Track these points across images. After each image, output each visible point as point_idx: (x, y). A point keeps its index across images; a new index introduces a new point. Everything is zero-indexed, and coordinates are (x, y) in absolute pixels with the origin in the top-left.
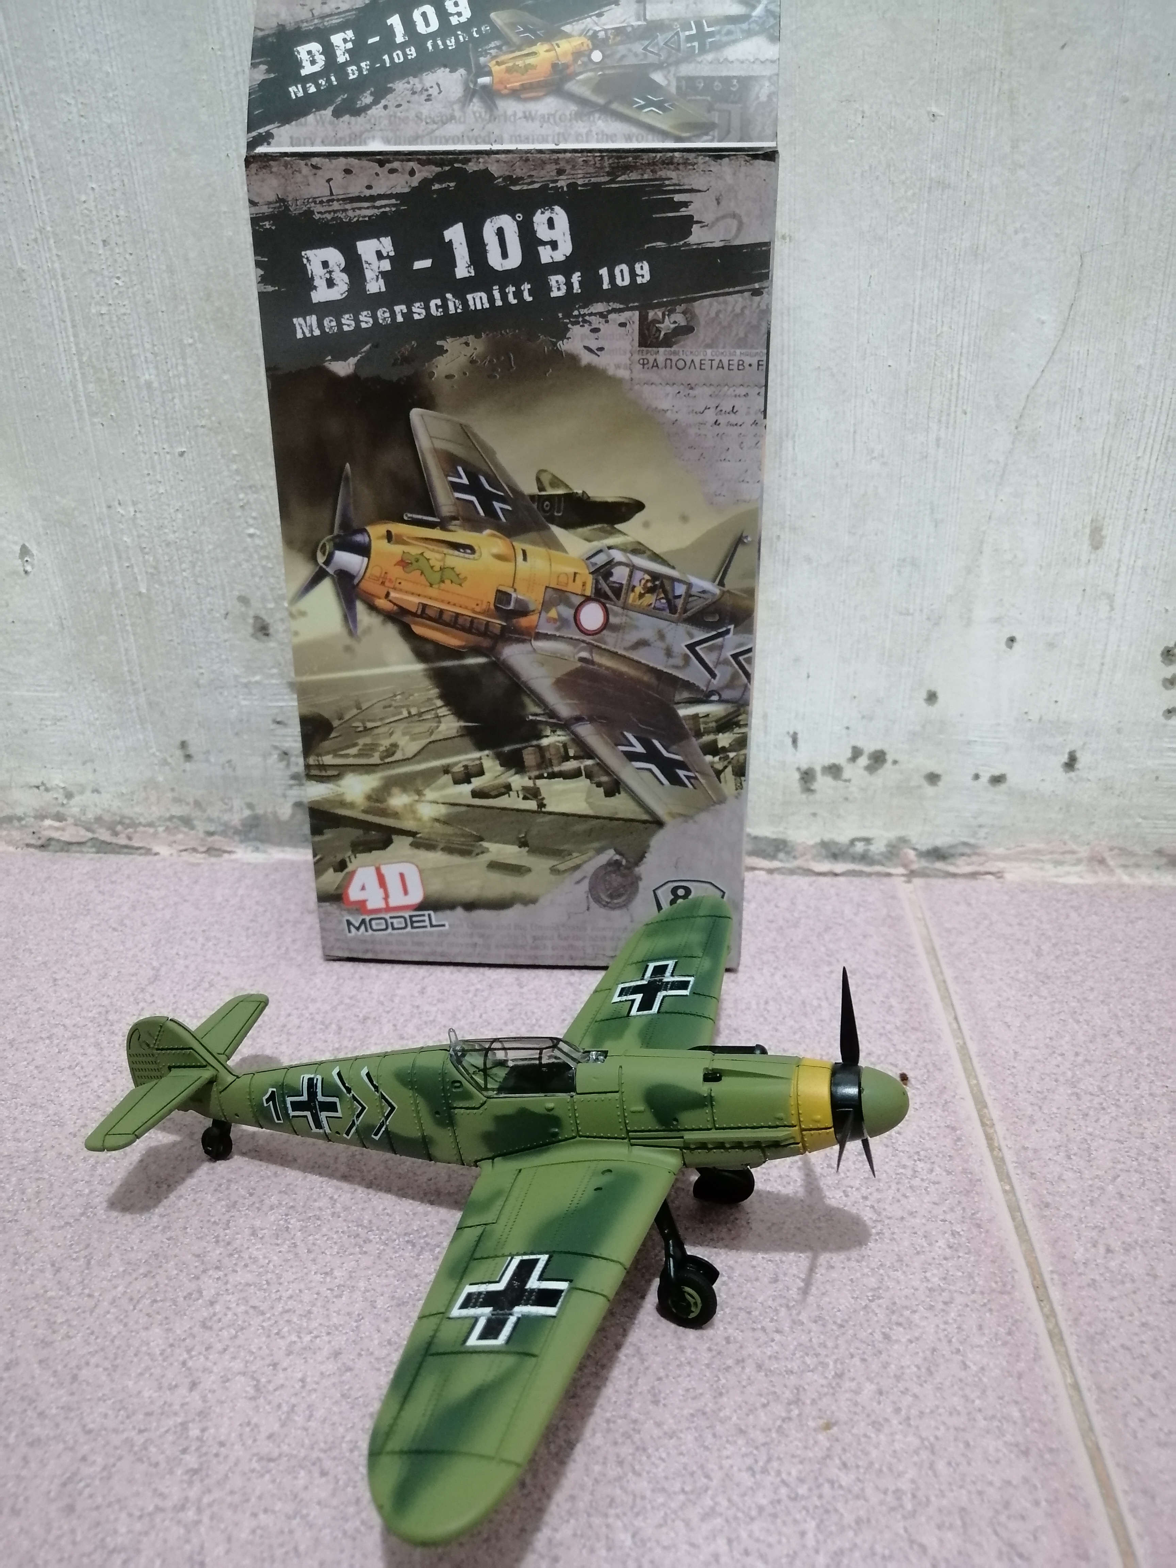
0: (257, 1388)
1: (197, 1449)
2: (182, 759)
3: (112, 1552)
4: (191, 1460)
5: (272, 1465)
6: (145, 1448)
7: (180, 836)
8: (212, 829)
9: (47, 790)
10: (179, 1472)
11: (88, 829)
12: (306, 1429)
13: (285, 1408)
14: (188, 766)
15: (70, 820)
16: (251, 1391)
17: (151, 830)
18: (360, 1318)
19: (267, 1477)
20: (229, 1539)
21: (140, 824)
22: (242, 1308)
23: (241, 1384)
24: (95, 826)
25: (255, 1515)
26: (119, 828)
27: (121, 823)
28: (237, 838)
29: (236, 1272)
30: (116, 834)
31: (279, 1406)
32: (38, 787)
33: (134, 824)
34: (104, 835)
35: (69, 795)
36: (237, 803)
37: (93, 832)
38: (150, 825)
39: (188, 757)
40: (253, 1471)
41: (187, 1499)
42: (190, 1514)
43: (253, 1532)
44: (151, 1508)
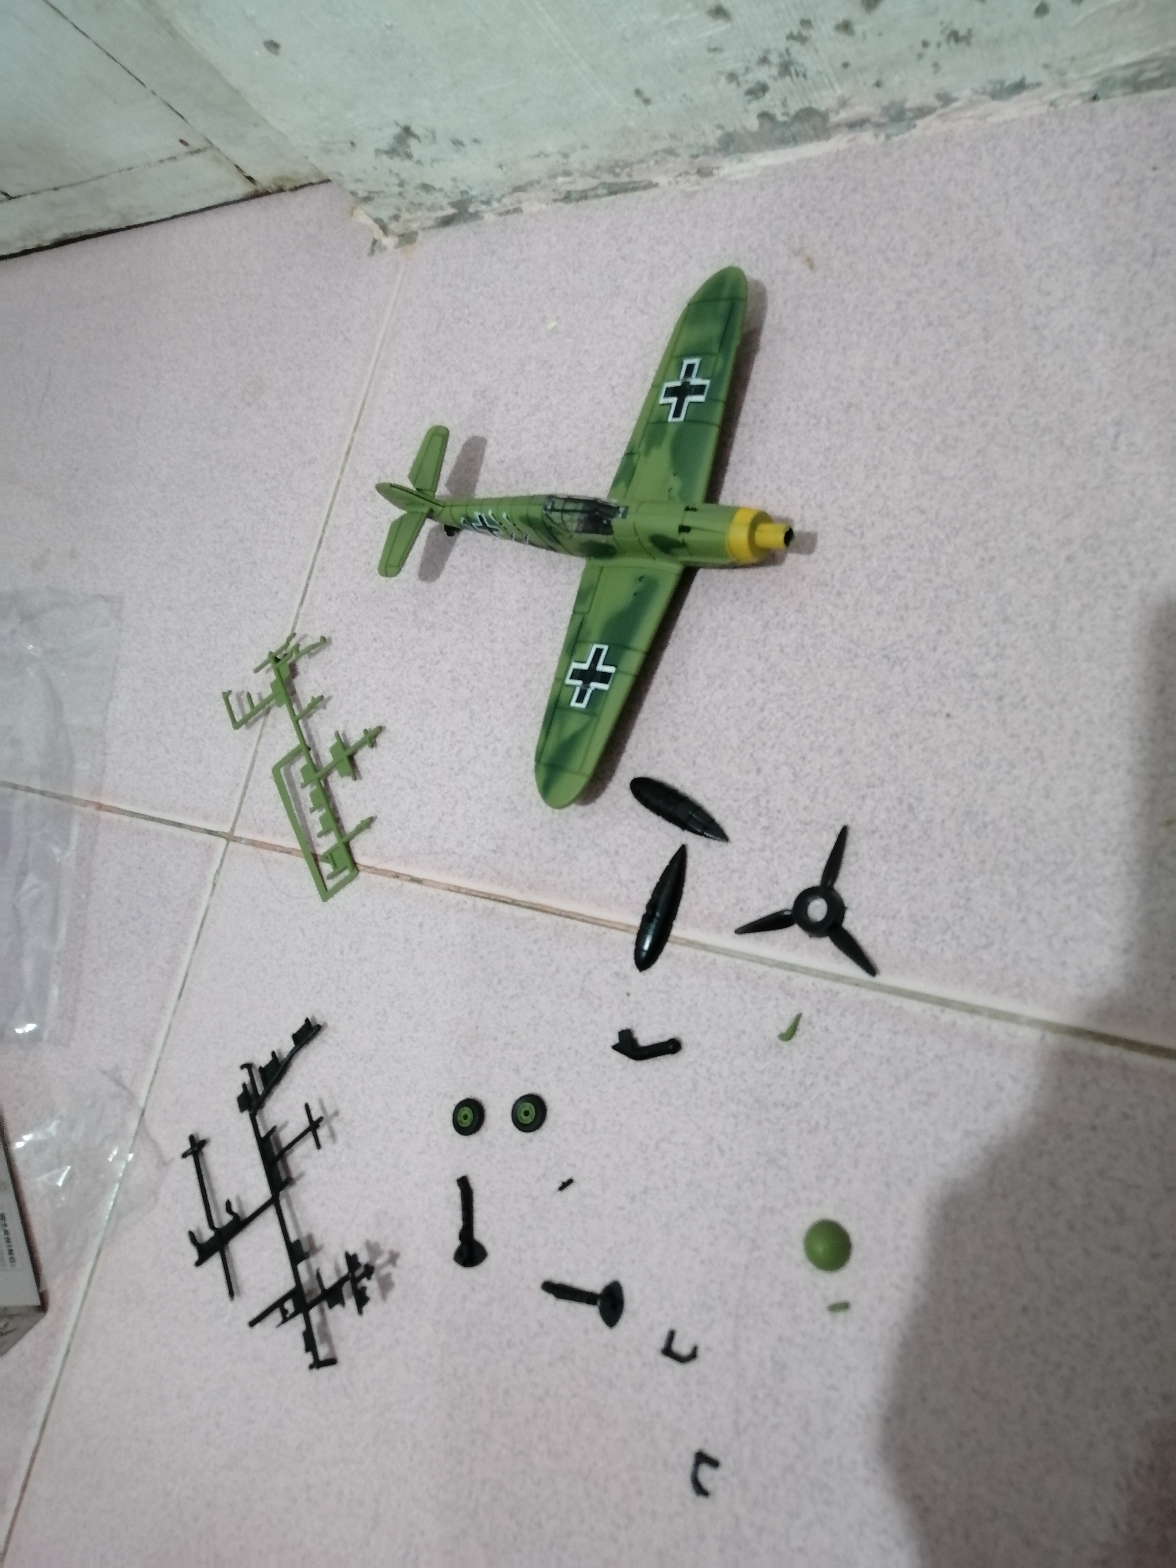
0: (795, 774)
1: (767, 814)
2: (642, 105)
3: (733, 872)
4: (764, 821)
5: (807, 827)
6: (739, 812)
7: (670, 165)
8: (695, 152)
9: (546, 156)
10: (759, 828)
11: (594, 177)
12: (825, 804)
13: (812, 790)
14: (650, 108)
15: (576, 174)
16: (791, 777)
17: (644, 166)
18: (854, 724)
19: (806, 835)
20: (789, 870)
21: (632, 164)
22: (780, 714)
23: (784, 771)
24: (598, 173)
25: (801, 857)
26: (617, 170)
27: (617, 165)
28: (719, 155)
29: (773, 684)
30: (617, 175)
31: (808, 788)
32: (539, 156)
33: (627, 164)
34: (609, 179)
35: (566, 156)
36: (707, 127)
37: (598, 178)
38: (641, 161)
39: (647, 101)
40: (798, 830)
41: (764, 845)
42: (767, 854)
43: (801, 867)
44: (747, 849)
